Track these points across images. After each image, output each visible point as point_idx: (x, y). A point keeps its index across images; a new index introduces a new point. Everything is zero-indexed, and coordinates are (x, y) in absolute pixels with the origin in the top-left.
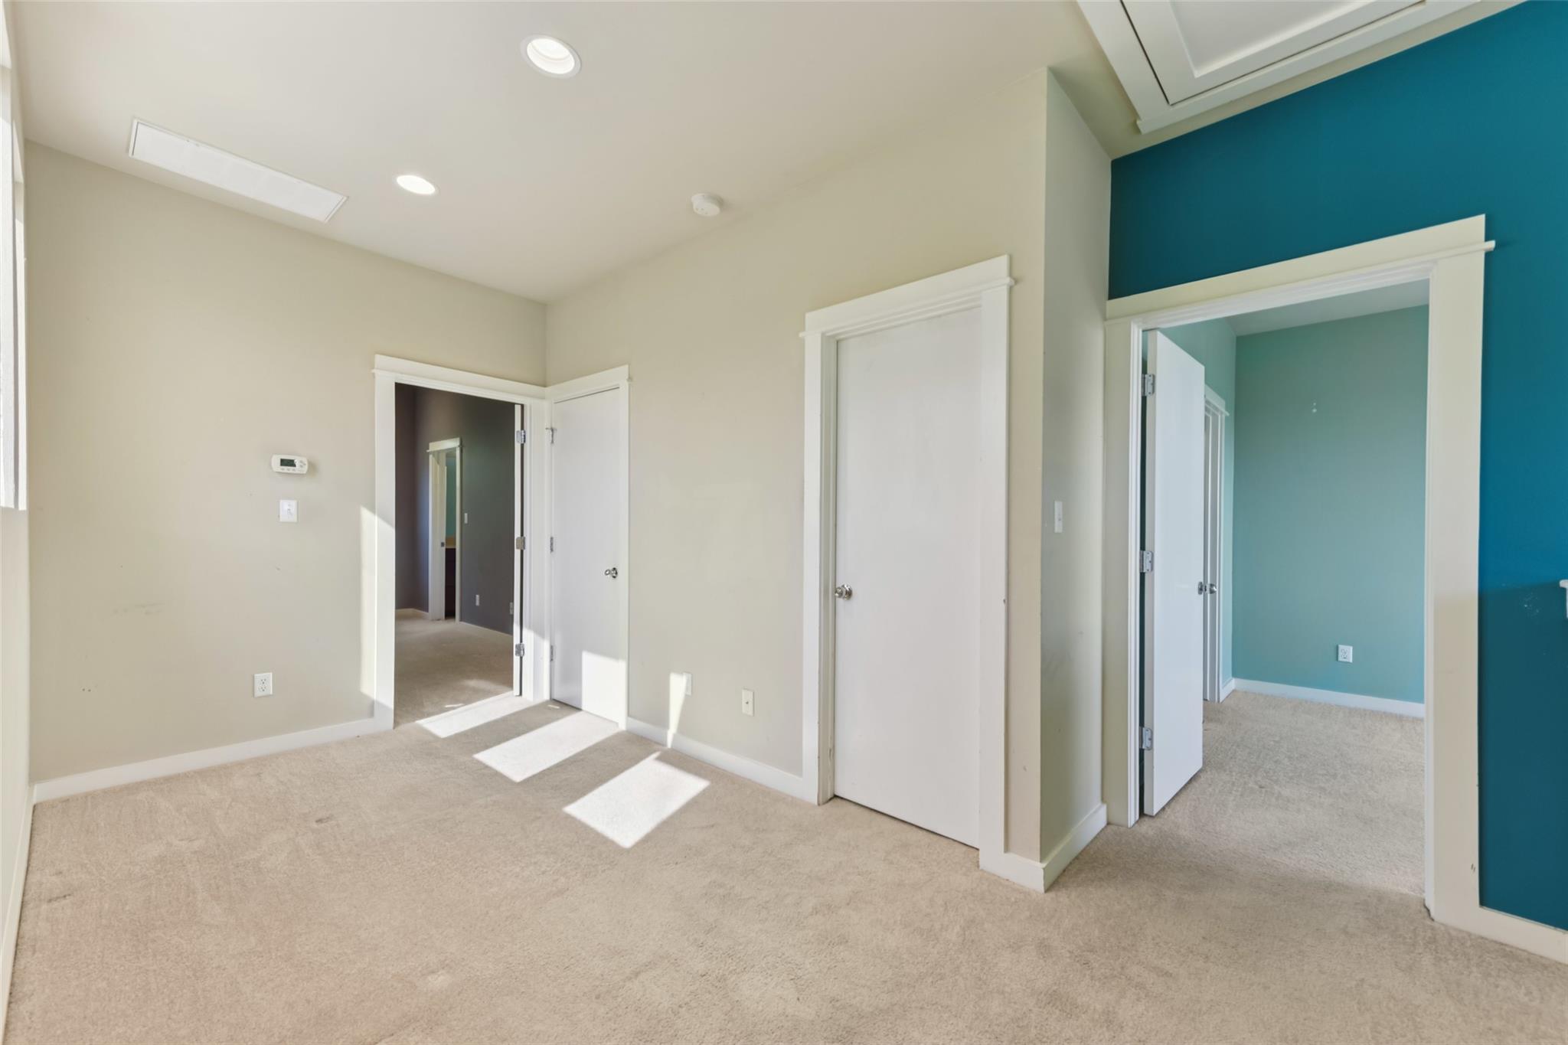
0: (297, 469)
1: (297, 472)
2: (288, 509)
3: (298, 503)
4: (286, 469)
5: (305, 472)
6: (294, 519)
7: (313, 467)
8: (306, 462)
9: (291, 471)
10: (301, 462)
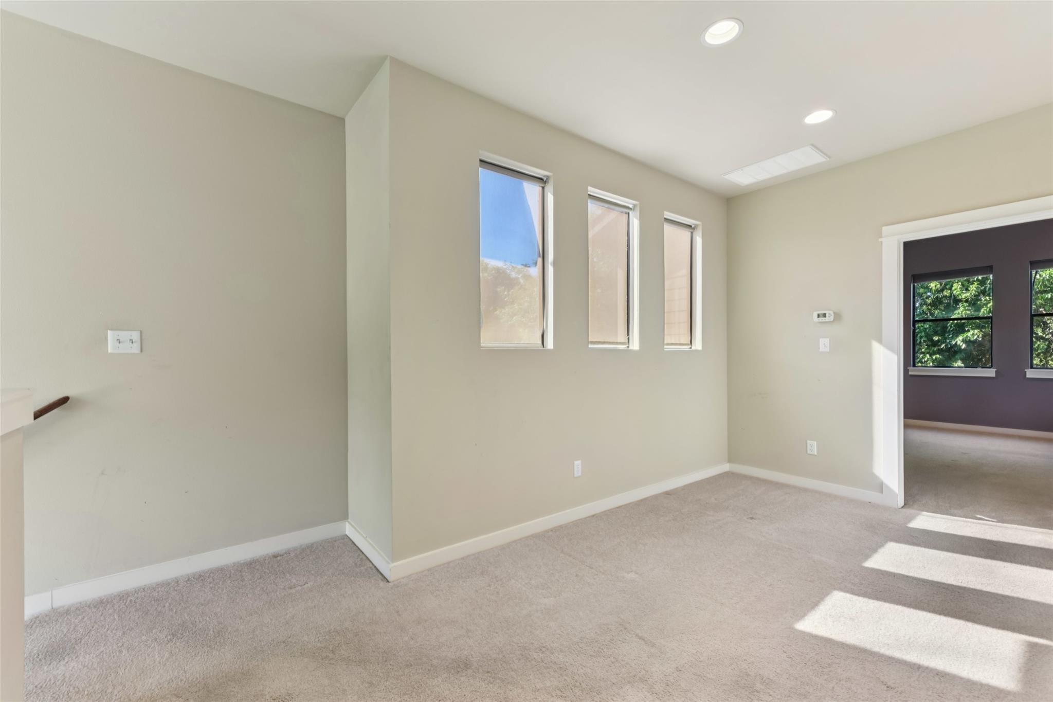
0: (827, 319)
1: (827, 320)
2: (824, 344)
3: (830, 340)
4: (822, 319)
5: (832, 320)
6: (828, 350)
7: (838, 316)
8: (832, 313)
9: (823, 321)
10: (829, 314)
